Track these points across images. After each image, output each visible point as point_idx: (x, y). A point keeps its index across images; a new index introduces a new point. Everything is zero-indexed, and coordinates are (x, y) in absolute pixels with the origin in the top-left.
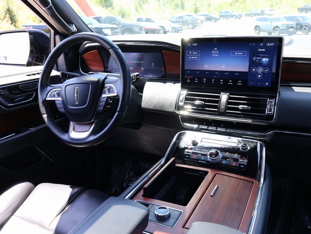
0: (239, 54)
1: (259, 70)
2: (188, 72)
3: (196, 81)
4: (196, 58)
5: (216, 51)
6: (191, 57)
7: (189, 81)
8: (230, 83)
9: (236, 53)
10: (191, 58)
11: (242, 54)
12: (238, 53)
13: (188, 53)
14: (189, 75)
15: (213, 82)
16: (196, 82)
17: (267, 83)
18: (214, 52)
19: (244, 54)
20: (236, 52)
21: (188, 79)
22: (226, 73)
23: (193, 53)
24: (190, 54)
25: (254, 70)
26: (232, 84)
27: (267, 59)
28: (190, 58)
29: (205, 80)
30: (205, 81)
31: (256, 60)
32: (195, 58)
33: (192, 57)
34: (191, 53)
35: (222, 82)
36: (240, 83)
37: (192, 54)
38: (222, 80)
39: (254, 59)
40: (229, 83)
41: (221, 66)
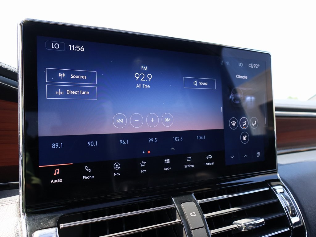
0: (201, 83)
1: (242, 124)
2: (54, 146)
3: (88, 174)
4: (85, 96)
5: (146, 72)
6: (64, 89)
7: (59, 180)
8: (189, 166)
9: (195, 83)
10: (65, 95)
11: (206, 84)
12: (198, 83)
13: (53, 75)
14: (57, 156)
15: (143, 168)
16: (88, 178)
17: (259, 153)
18: (141, 76)
19: (211, 84)
20: (195, 80)
21: (57, 172)
22: (176, 139)
23: (73, 77)
24: (59, 79)
25: (234, 124)
26: (193, 166)
27: (253, 98)
28: (60, 93)
29: (117, 166)
30: (117, 171)
31: (234, 100)
32: (80, 96)
33: (69, 92)
34: (62, 75)
35: (167, 165)
36: (210, 161)
37: (68, 78)
38: (167, 161)
39: (231, 97)
40: (186, 167)
41: (164, 120)
